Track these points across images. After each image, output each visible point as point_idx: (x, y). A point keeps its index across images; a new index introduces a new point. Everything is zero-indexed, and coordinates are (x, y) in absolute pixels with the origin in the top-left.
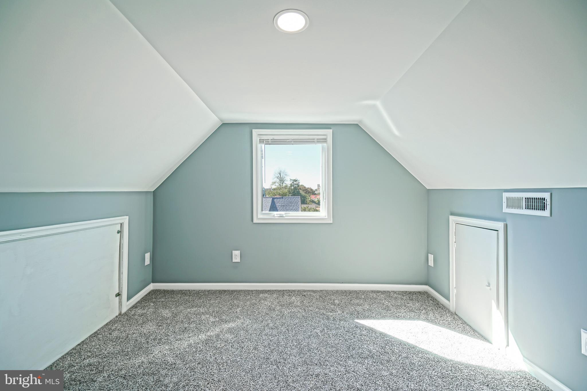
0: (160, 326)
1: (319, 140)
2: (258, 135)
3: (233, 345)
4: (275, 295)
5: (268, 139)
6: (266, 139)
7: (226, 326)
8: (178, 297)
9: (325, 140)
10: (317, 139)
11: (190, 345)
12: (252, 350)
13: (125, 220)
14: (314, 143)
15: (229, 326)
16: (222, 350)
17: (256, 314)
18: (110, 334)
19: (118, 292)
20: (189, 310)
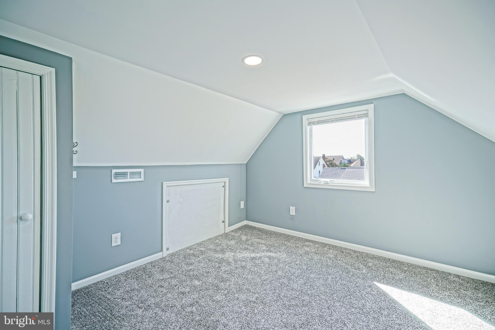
0: (237, 243)
1: (359, 116)
2: (307, 119)
3: (265, 265)
4: (317, 246)
5: (315, 121)
6: (313, 122)
7: (269, 254)
8: (255, 232)
9: (366, 115)
10: (358, 115)
11: (243, 257)
12: (274, 271)
13: (227, 180)
14: (355, 119)
15: (271, 255)
16: (257, 265)
17: (293, 253)
18: (215, 240)
19: (223, 220)
20: (256, 239)
